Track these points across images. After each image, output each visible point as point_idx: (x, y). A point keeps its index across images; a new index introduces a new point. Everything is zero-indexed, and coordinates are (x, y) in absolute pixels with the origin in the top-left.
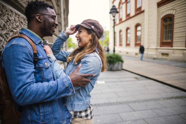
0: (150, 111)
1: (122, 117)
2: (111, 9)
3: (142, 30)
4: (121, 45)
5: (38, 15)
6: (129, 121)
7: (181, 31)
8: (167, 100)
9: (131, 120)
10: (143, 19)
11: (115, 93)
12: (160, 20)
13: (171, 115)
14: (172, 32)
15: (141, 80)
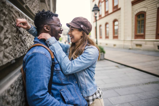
0: (133, 95)
1: (111, 101)
2: (94, 8)
3: (119, 25)
4: (101, 38)
5: (45, 25)
6: (117, 104)
7: (152, 25)
8: (145, 85)
9: (119, 104)
10: (120, 16)
11: (102, 80)
12: (134, 16)
13: (151, 98)
14: (144, 26)
15: (121, 68)
